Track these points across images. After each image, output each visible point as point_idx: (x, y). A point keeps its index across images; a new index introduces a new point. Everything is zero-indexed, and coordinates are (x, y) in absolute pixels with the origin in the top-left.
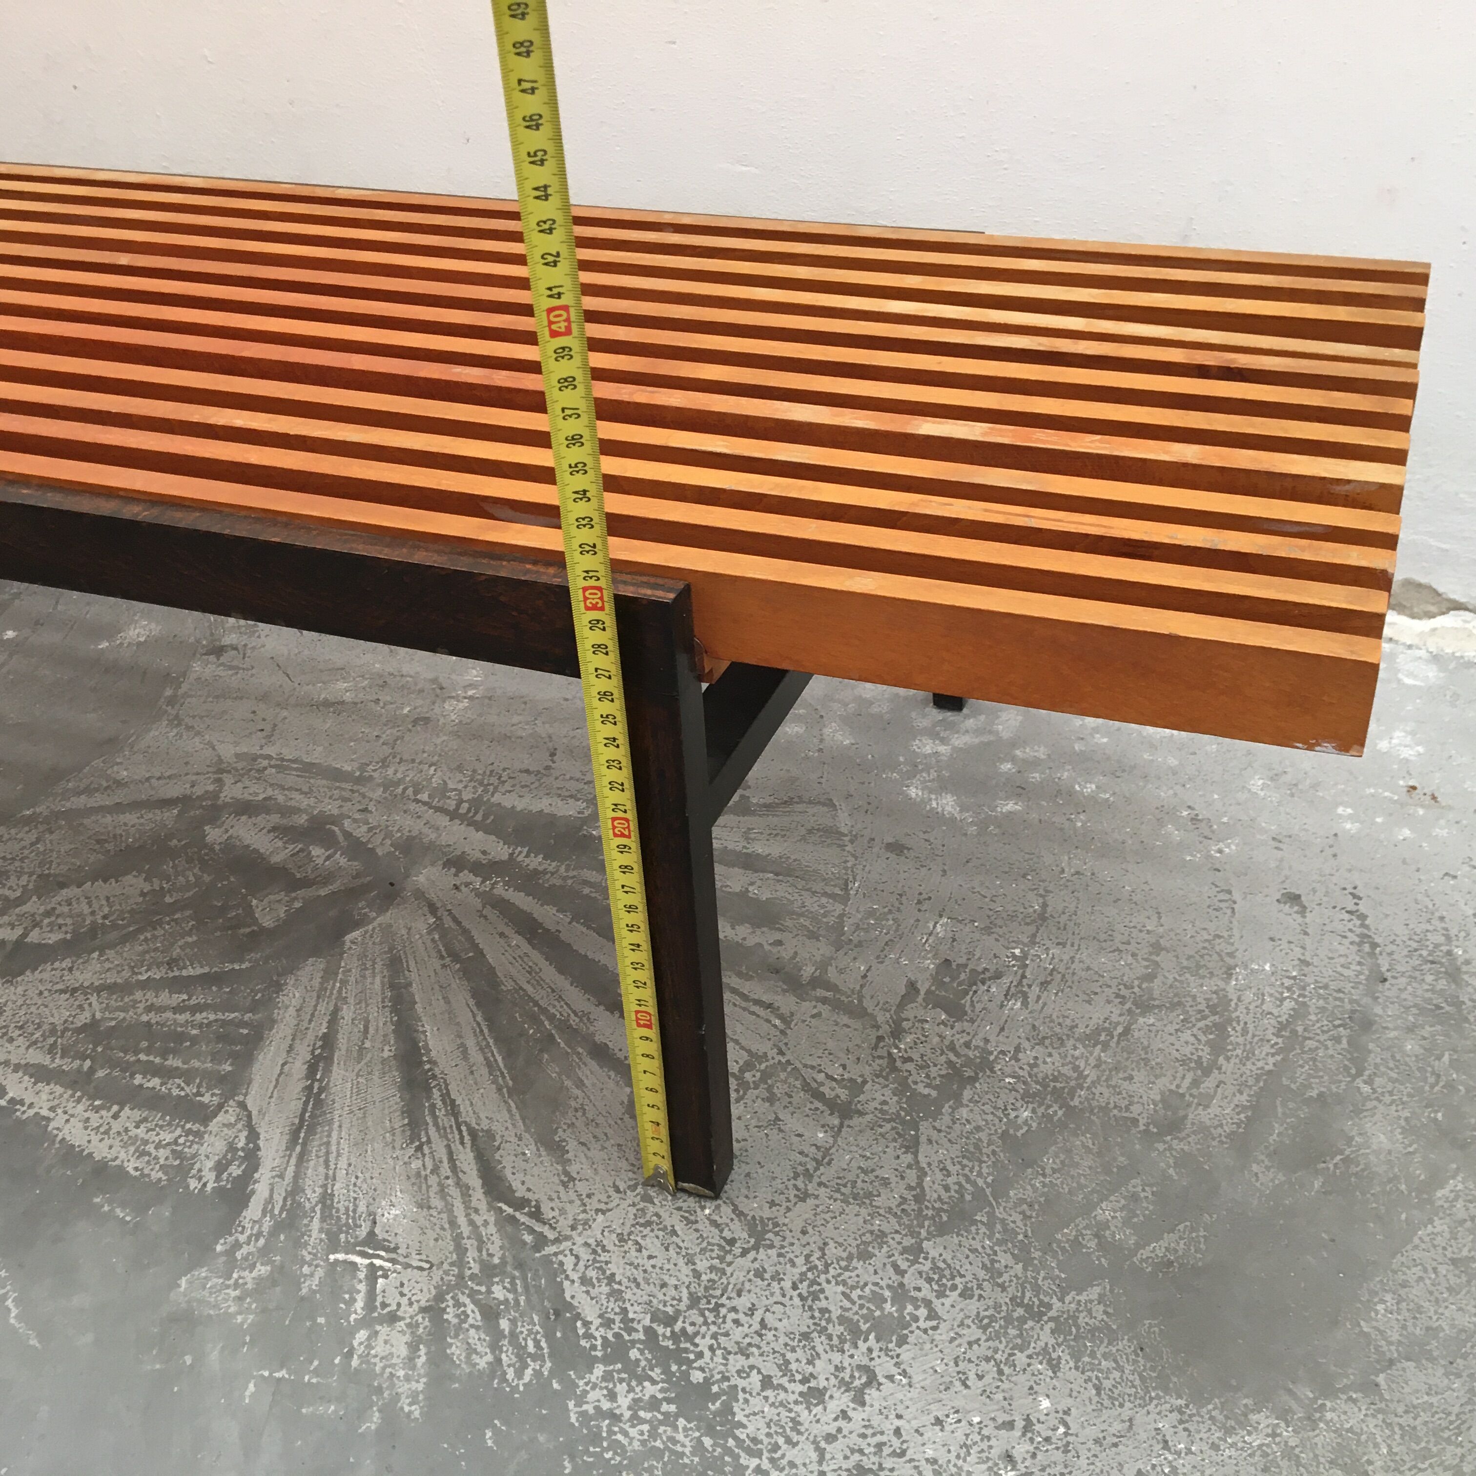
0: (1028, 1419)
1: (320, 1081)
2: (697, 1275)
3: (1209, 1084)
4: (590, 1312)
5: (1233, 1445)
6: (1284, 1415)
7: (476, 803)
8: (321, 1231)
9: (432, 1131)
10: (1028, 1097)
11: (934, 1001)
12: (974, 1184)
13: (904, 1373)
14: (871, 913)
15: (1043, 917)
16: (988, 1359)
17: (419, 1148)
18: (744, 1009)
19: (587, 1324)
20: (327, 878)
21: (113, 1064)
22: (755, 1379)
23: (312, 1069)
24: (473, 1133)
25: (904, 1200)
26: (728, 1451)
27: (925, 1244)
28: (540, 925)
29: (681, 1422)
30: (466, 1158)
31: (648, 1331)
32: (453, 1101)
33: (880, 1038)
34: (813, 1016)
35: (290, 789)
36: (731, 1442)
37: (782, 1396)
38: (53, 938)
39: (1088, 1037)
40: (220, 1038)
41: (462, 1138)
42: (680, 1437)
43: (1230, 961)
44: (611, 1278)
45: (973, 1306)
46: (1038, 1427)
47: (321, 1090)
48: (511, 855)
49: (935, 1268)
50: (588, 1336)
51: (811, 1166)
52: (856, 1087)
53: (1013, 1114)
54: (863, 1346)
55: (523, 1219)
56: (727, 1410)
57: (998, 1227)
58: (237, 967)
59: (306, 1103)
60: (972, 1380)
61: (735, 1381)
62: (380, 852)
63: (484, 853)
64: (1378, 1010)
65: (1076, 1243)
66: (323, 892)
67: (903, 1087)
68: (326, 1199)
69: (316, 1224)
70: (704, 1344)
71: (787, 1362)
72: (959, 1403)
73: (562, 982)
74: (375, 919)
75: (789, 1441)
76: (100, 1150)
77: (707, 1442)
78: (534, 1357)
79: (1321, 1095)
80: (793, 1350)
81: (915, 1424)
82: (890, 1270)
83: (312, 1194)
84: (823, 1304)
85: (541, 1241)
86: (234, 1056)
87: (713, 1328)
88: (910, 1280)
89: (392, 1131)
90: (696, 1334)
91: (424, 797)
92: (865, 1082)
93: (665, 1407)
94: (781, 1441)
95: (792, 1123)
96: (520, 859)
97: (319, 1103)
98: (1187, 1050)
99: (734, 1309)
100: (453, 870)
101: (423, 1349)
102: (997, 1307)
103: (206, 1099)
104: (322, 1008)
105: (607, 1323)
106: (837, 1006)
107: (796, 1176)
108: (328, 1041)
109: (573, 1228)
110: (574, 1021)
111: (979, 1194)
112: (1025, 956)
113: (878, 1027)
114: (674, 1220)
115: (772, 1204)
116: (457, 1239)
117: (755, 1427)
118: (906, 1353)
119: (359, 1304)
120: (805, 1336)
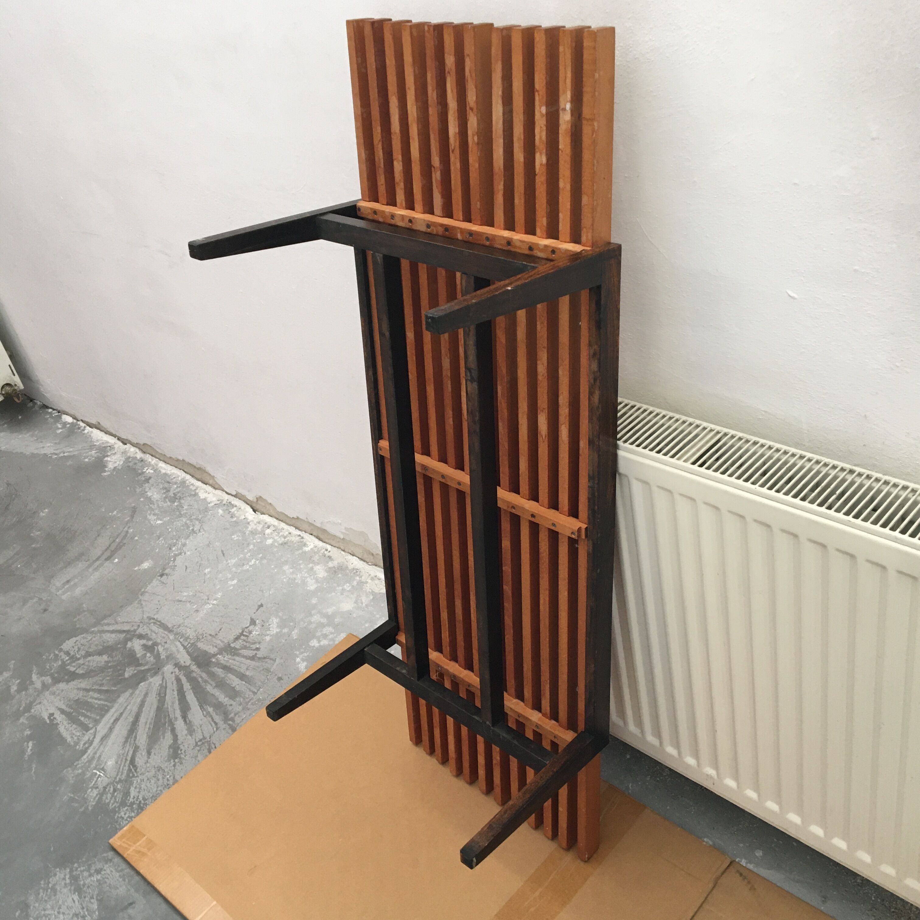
1: (114, 725)
4: (132, 795)
7: (192, 644)
8: (95, 764)
9: (128, 744)
17: (123, 748)
18: (211, 724)
19: (130, 797)
20: (146, 664)
21: (77, 712)
23: (114, 722)
24: (136, 745)
28: (183, 688)
30: (131, 752)
31: (140, 801)
32: (136, 736)
34: (224, 729)
35: (154, 631)
38: (81, 672)
40: (101, 709)
41: (133, 747)
44: (141, 788)
47: (113, 728)
48: (190, 664)
50: (129, 800)
55: (133, 770)
58: (114, 688)
59: (109, 730)
62: (162, 657)
63: (184, 662)
66: (143, 669)
68: (100, 757)
69: (95, 762)
73: (178, 708)
74: (149, 679)
76: (65, 735)
78: (117, 802)
83: (98, 754)
85: (133, 776)
86: (101, 715)
89: (121, 742)
91: (182, 640)
96: (191, 666)
97: (111, 731)
100: (175, 667)
101: (99, 796)
103: (90, 725)
104: (125, 704)
105: (134, 798)
108: (121, 714)
109: (141, 774)
110: (173, 719)
116: (118, 772)
119: (93, 783)
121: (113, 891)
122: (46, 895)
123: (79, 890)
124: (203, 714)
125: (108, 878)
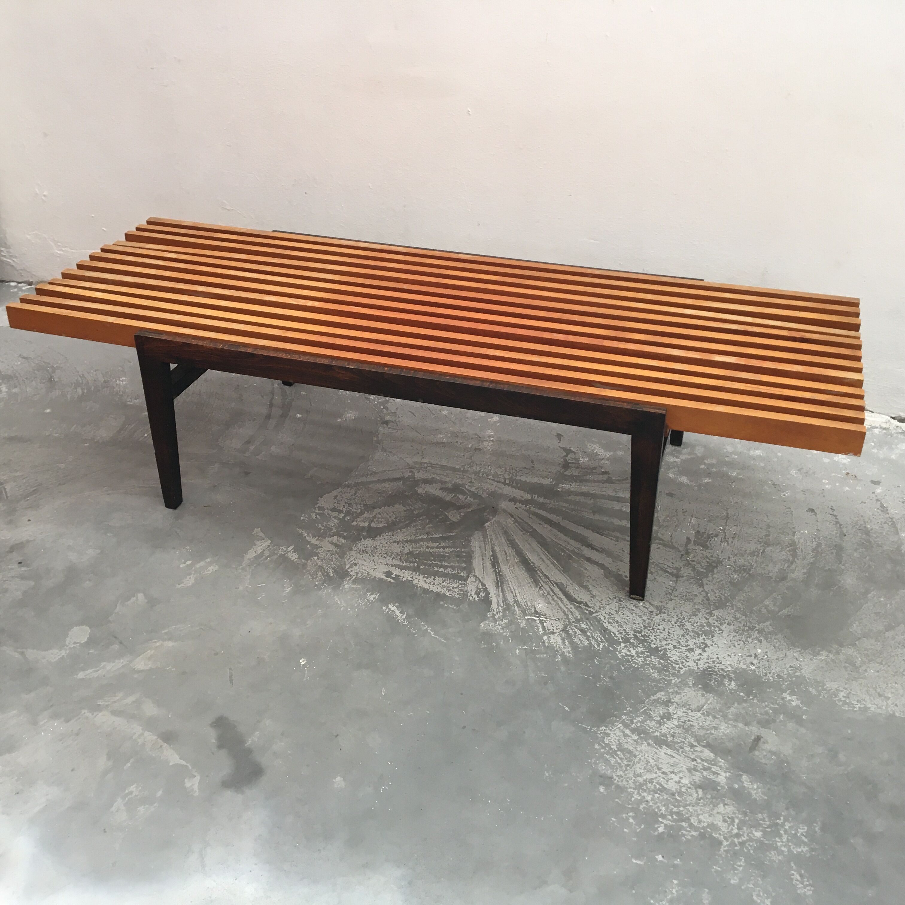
0: (755, 654)
1: (498, 568)
2: (644, 621)
3: (793, 566)
4: (614, 630)
5: (816, 659)
6: (830, 652)
7: (511, 479)
8: (519, 610)
9: (542, 583)
10: (735, 571)
11: (696, 543)
12: (724, 595)
13: (716, 644)
14: (668, 516)
15: (727, 517)
16: (740, 640)
17: (540, 588)
19: (614, 633)
20: (469, 505)
21: (425, 564)
22: (671, 647)
23: (493, 566)
24: (556, 583)
25: (703, 600)
26: (669, 663)
27: (713, 612)
28: (552, 521)
29: (652, 657)
30: (557, 590)
31: (634, 635)
32: (545, 575)
33: (682, 555)
34: (657, 548)
35: (440, 474)
36: (669, 661)
37: (680, 650)
38: (381, 525)
39: (751, 553)
40: (458, 556)
41: (553, 585)
42: (653, 660)
43: (794, 530)
44: (617, 622)
45: (732, 627)
46: (759, 656)
47: (500, 571)
48: (532, 497)
49: (718, 618)
50: (616, 636)
51: (670, 591)
52: (678, 569)
53: (732, 576)
54: (701, 638)
55: (583, 607)
56: (665, 654)
57: (735, 607)
58: (451, 534)
59: (496, 575)
60: (736, 645)
61: (665, 647)
62: (483, 496)
63: (522, 497)
64: (844, 544)
65: (760, 611)
66: (469, 510)
67: (694, 569)
68: (516, 602)
69: (516, 608)
70: (653, 638)
71: (680, 642)
72: (734, 651)
73: (569, 539)
74: (491, 520)
75: (686, 661)
76: (435, 589)
77: (662, 661)
78: (602, 642)
79: (829, 569)
80: (680, 639)
81: (723, 656)
82: (704, 619)
83: (511, 600)
84: (686, 627)
85: (591, 613)
86: (465, 562)
87: (654, 634)
88: (711, 621)
89: (529, 583)
90: (649, 635)
91: (491, 477)
92: (681, 568)
93: (646, 653)
94: (684, 661)
95: (660, 579)
96: (535, 498)
97: (500, 575)
98: (784, 557)
99: (659, 629)
100: (513, 503)
101: (566, 641)
102: (739, 627)
103: (462, 574)
104: (487, 547)
105: (621, 633)
106: (665, 545)
107: (667, 594)
108: (494, 557)
109: (600, 609)
110: (576, 551)
111: (726, 598)
112: (724, 529)
113: (680, 551)
114: (632, 606)
115: (661, 602)
116: (564, 612)
117: (674, 658)
118: (715, 639)
119: (541, 629)
120: (683, 636)
121: (713, 732)
122: (621, 759)
123: (660, 742)
124: (611, 539)
125: (689, 721)
